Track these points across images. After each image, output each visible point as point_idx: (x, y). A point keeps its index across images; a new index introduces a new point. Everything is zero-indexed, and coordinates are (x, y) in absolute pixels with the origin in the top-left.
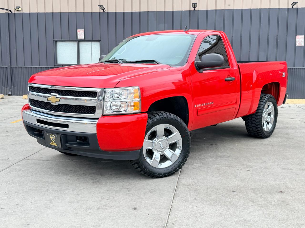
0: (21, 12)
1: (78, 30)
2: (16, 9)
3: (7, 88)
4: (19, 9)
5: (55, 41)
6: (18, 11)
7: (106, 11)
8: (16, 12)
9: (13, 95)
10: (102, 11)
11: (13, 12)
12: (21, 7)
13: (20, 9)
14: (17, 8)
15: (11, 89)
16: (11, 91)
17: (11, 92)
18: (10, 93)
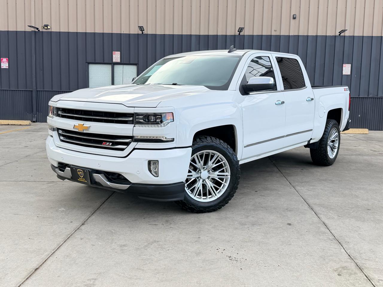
0: (50, 30)
1: (114, 52)
2: (44, 27)
3: (31, 113)
4: (47, 27)
5: (87, 64)
6: (46, 29)
7: (145, 32)
8: (44, 30)
9: (38, 122)
10: (141, 32)
11: (40, 31)
12: (49, 24)
13: (49, 27)
14: (46, 26)
15: (36, 116)
16: (36, 117)
17: (36, 119)
18: (34, 120)
